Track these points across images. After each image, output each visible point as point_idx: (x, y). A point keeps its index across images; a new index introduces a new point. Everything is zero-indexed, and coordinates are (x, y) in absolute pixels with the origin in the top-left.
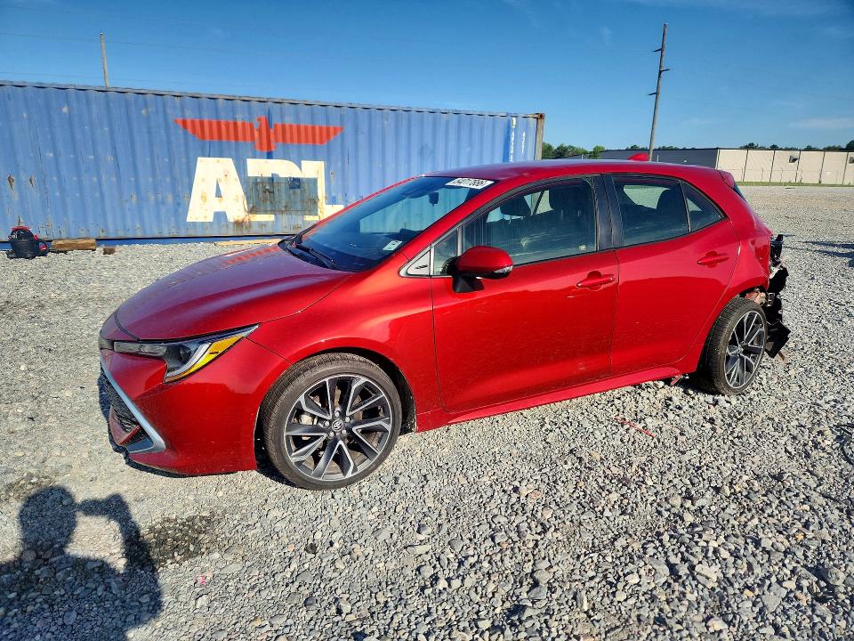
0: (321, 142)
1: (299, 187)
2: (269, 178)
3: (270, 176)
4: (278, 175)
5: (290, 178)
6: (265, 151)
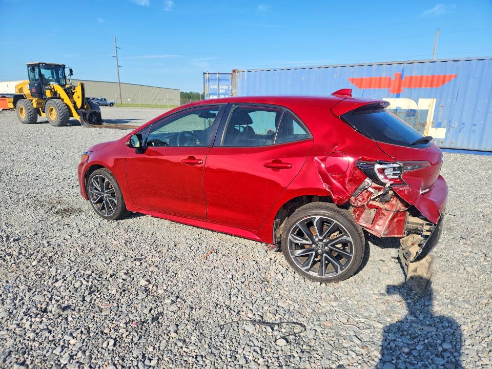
0: (437, 86)
1: (414, 115)
2: (394, 110)
3: (396, 108)
4: (400, 108)
5: (409, 110)
6: (395, 94)
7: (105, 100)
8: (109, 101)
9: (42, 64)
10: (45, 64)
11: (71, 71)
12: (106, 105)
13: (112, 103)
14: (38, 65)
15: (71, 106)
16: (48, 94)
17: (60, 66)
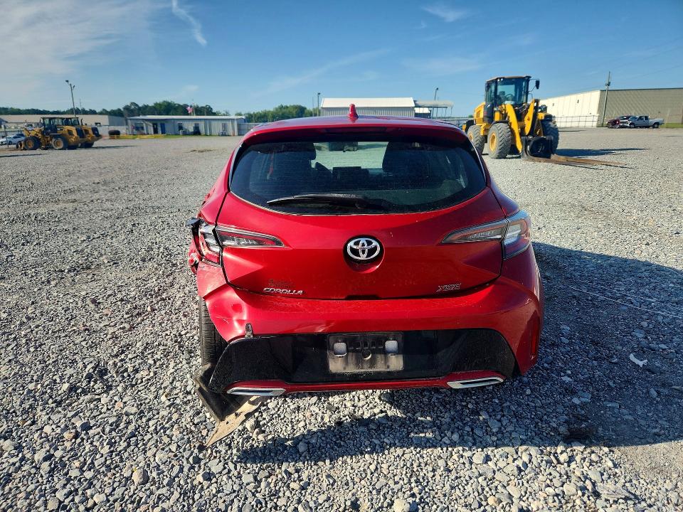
7: (646, 118)
8: (652, 121)
9: (500, 79)
10: (503, 78)
11: (538, 84)
12: (648, 127)
13: (657, 124)
14: (495, 81)
15: (517, 131)
16: (497, 117)
17: (522, 79)
